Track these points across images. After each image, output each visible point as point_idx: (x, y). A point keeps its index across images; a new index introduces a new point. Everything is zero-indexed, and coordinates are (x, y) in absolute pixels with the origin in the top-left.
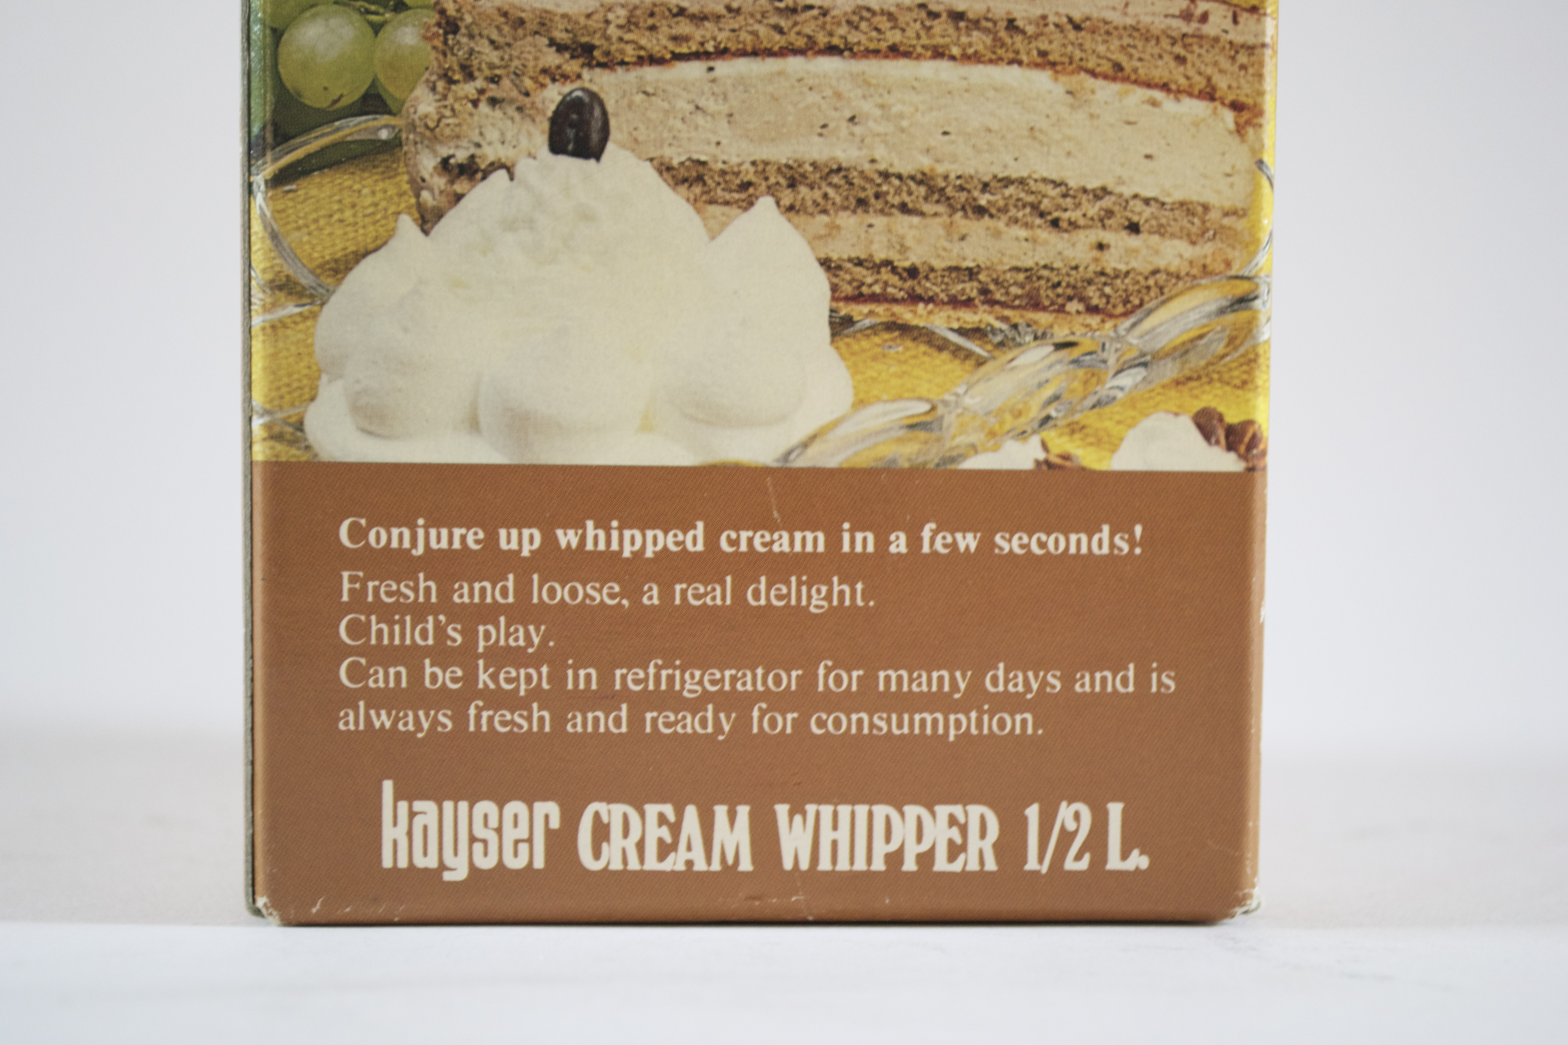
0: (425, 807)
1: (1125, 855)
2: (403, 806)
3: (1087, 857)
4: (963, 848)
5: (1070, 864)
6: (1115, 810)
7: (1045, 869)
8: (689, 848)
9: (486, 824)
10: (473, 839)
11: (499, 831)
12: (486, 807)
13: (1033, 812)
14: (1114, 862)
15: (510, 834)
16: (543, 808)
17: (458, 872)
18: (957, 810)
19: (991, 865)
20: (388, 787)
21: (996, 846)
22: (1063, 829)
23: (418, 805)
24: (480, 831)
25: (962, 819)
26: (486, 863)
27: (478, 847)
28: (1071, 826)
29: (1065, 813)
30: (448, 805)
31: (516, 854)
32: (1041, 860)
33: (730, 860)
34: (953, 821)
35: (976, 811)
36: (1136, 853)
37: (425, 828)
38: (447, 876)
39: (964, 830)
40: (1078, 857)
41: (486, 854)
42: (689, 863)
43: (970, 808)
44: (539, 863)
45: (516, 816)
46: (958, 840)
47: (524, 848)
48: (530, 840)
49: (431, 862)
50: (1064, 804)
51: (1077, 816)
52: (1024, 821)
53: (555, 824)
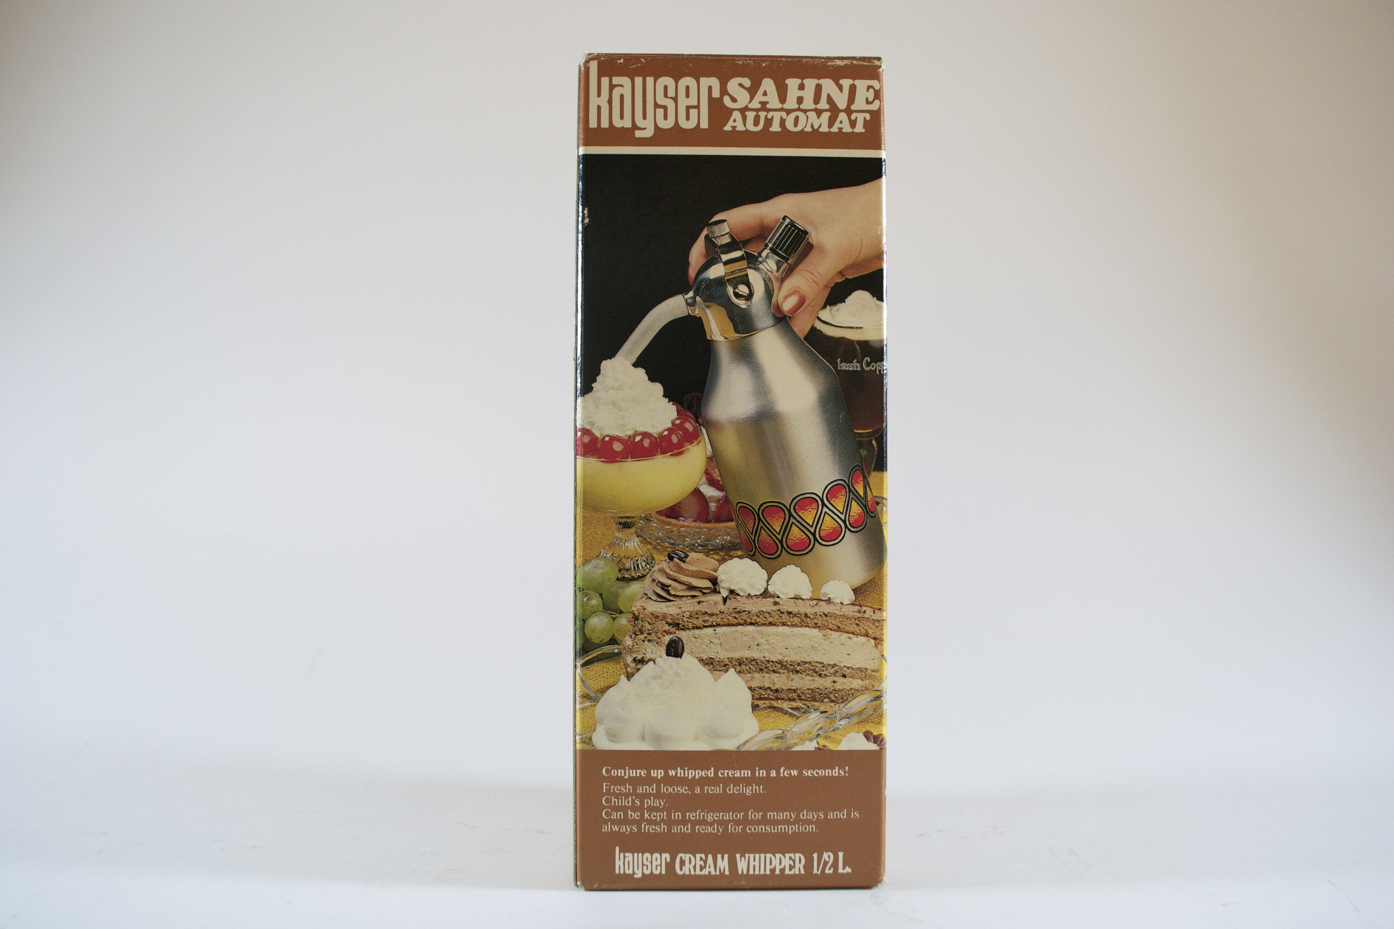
0: (629, 855)
1: (844, 868)
2: (622, 855)
3: (832, 869)
4: (794, 867)
5: (827, 871)
6: (841, 854)
7: (819, 873)
8: (709, 867)
9: (647, 860)
10: (643, 865)
11: (651, 862)
12: (647, 855)
13: (815, 855)
14: (841, 870)
15: (654, 863)
16: (664, 855)
17: (639, 875)
18: (792, 855)
19: (802, 872)
20: (617, 849)
21: (804, 866)
22: (825, 859)
23: (626, 854)
24: (645, 862)
25: (793, 858)
26: (647, 872)
27: (645, 867)
28: (827, 859)
29: (825, 855)
30: (636, 855)
31: (656, 869)
32: (818, 870)
33: (722, 871)
34: (791, 858)
35: (798, 855)
36: (847, 867)
37: (629, 862)
38: (635, 876)
39: (794, 861)
40: (830, 869)
41: (647, 869)
42: (710, 872)
43: (796, 854)
44: (664, 872)
45: (656, 858)
46: (792, 864)
47: (659, 868)
48: (661, 865)
49: (631, 872)
50: (825, 853)
51: (829, 857)
52: (813, 858)
53: (668, 860)
